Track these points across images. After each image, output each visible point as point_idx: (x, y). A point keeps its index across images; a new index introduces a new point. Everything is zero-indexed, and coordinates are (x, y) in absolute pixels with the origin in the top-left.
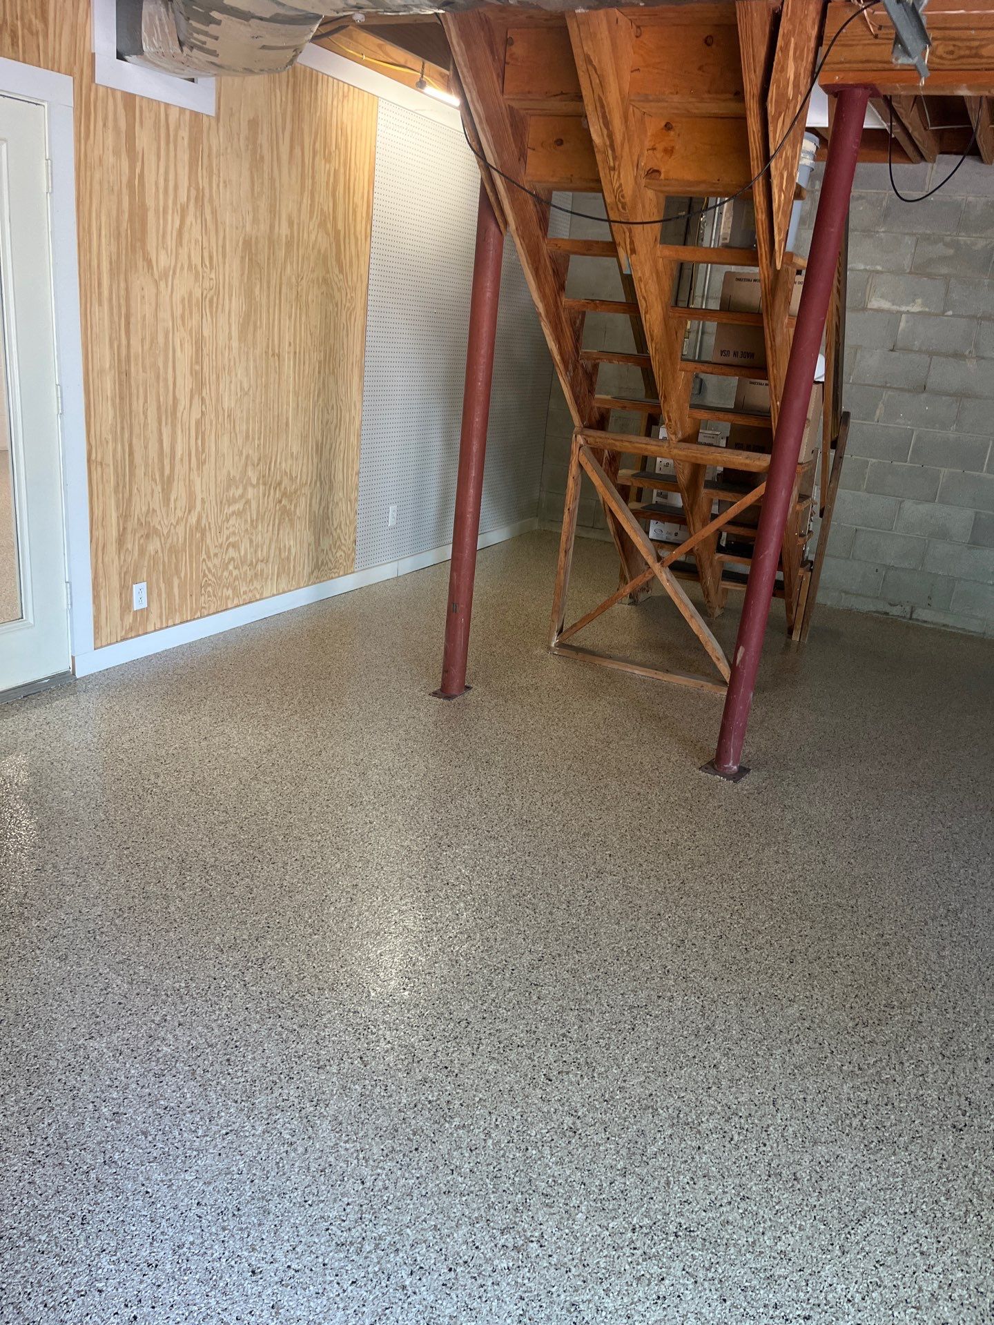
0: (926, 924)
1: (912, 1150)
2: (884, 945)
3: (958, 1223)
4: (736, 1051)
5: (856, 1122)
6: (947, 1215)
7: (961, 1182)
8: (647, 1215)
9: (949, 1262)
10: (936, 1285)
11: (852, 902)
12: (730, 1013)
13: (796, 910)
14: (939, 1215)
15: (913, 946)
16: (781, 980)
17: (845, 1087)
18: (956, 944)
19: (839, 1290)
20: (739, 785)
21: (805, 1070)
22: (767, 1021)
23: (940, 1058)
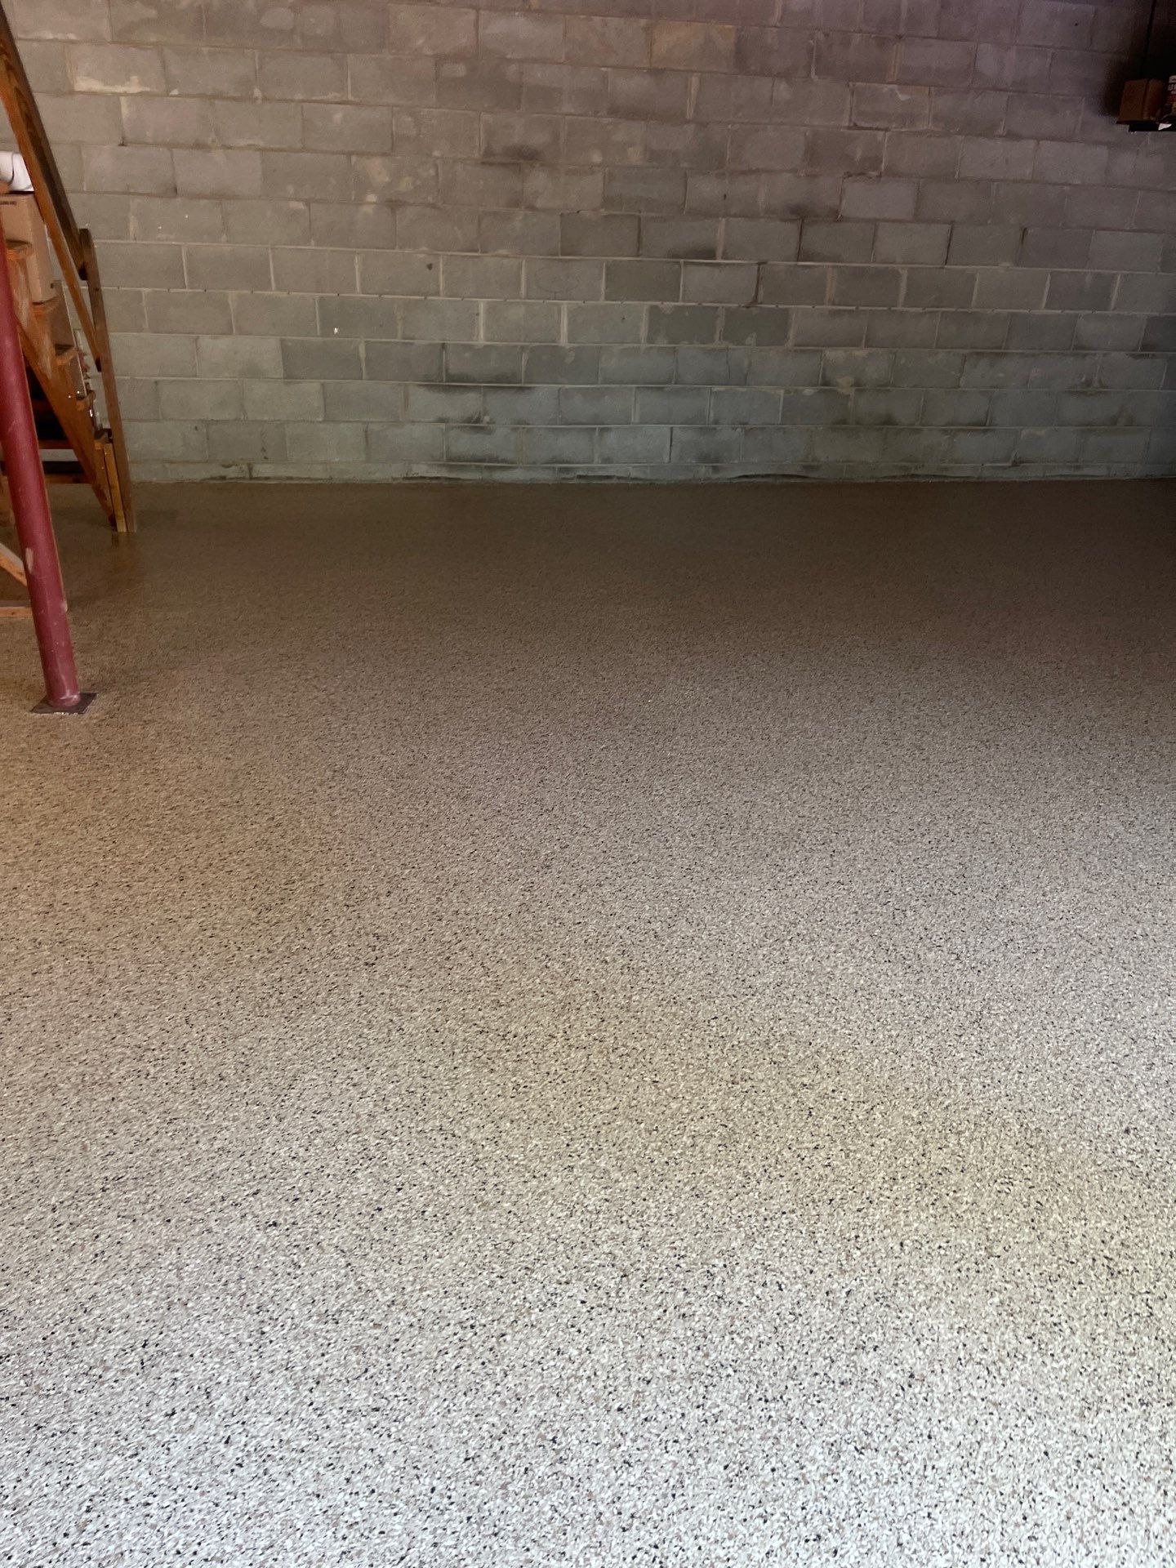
0: (315, 791)
1: (331, 1002)
2: (277, 826)
3: (383, 1045)
4: (137, 990)
5: (273, 1001)
6: (372, 1042)
7: (381, 1008)
8: (67, 1188)
9: (380, 1081)
10: (371, 1105)
11: (236, 797)
12: (122, 957)
13: (178, 826)
14: (364, 1046)
15: (305, 818)
16: (173, 902)
17: (257, 975)
18: (345, 800)
19: (282, 1154)
20: (86, 716)
21: (215, 977)
22: (165, 948)
23: (345, 909)
